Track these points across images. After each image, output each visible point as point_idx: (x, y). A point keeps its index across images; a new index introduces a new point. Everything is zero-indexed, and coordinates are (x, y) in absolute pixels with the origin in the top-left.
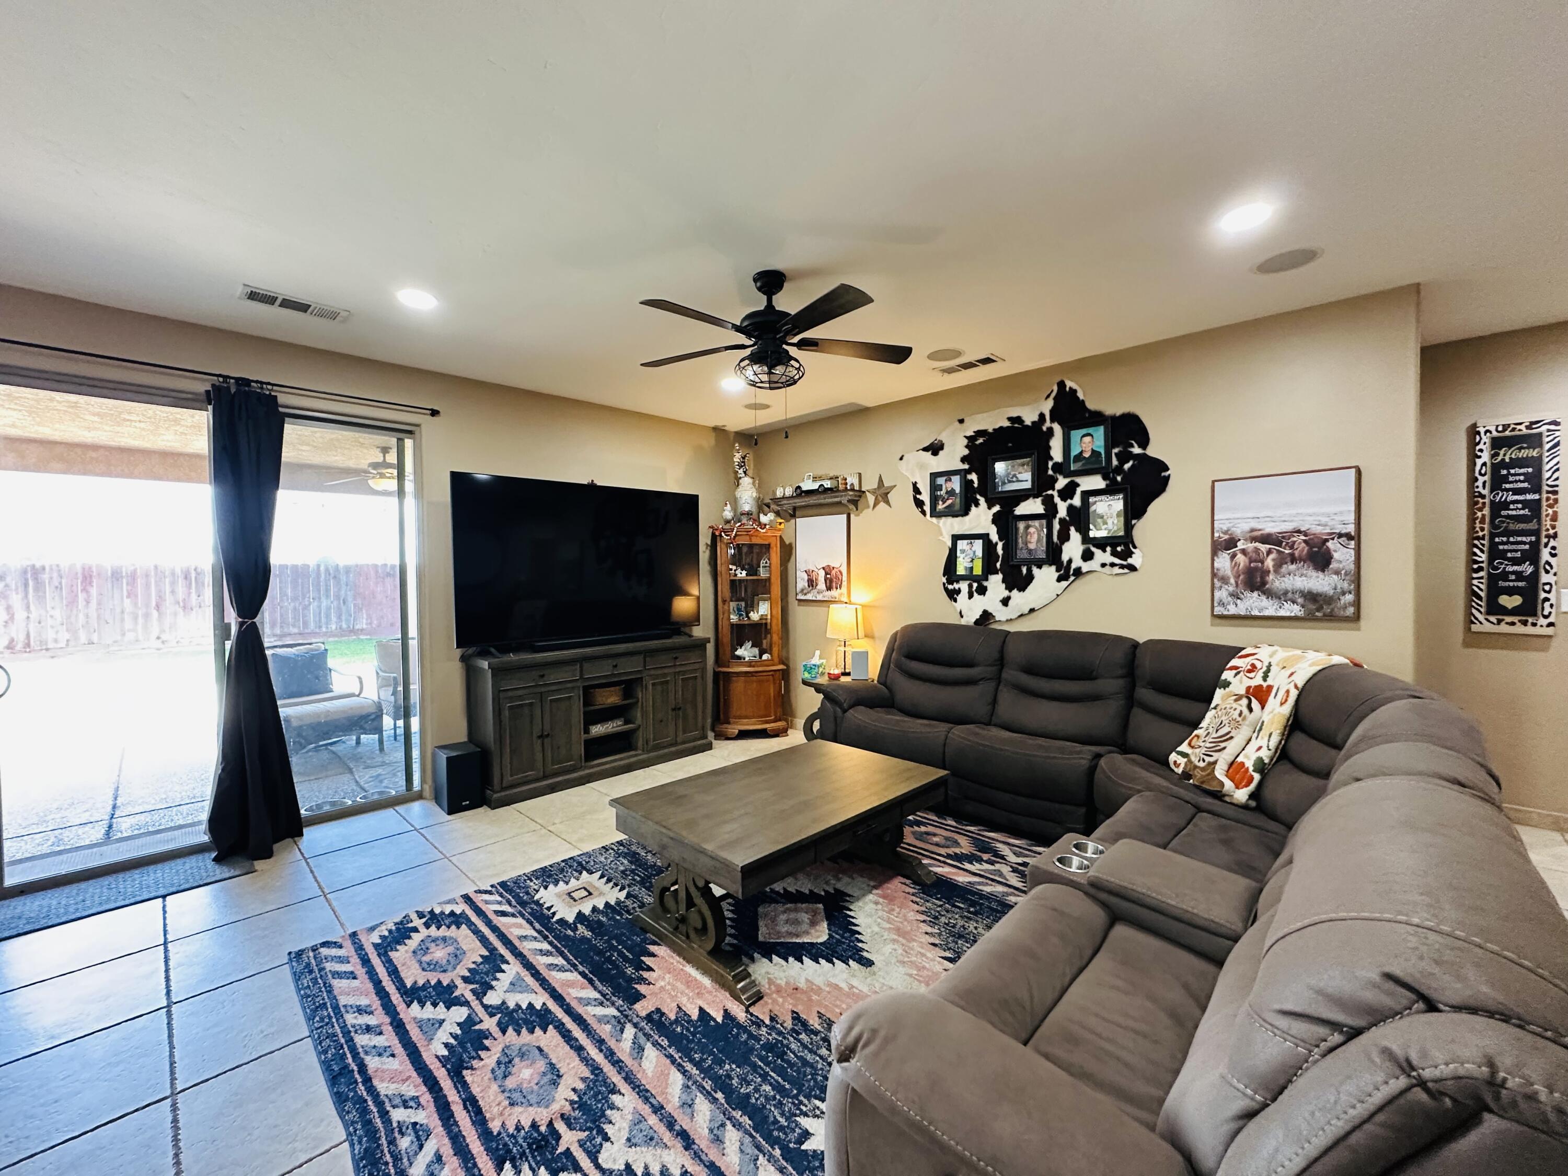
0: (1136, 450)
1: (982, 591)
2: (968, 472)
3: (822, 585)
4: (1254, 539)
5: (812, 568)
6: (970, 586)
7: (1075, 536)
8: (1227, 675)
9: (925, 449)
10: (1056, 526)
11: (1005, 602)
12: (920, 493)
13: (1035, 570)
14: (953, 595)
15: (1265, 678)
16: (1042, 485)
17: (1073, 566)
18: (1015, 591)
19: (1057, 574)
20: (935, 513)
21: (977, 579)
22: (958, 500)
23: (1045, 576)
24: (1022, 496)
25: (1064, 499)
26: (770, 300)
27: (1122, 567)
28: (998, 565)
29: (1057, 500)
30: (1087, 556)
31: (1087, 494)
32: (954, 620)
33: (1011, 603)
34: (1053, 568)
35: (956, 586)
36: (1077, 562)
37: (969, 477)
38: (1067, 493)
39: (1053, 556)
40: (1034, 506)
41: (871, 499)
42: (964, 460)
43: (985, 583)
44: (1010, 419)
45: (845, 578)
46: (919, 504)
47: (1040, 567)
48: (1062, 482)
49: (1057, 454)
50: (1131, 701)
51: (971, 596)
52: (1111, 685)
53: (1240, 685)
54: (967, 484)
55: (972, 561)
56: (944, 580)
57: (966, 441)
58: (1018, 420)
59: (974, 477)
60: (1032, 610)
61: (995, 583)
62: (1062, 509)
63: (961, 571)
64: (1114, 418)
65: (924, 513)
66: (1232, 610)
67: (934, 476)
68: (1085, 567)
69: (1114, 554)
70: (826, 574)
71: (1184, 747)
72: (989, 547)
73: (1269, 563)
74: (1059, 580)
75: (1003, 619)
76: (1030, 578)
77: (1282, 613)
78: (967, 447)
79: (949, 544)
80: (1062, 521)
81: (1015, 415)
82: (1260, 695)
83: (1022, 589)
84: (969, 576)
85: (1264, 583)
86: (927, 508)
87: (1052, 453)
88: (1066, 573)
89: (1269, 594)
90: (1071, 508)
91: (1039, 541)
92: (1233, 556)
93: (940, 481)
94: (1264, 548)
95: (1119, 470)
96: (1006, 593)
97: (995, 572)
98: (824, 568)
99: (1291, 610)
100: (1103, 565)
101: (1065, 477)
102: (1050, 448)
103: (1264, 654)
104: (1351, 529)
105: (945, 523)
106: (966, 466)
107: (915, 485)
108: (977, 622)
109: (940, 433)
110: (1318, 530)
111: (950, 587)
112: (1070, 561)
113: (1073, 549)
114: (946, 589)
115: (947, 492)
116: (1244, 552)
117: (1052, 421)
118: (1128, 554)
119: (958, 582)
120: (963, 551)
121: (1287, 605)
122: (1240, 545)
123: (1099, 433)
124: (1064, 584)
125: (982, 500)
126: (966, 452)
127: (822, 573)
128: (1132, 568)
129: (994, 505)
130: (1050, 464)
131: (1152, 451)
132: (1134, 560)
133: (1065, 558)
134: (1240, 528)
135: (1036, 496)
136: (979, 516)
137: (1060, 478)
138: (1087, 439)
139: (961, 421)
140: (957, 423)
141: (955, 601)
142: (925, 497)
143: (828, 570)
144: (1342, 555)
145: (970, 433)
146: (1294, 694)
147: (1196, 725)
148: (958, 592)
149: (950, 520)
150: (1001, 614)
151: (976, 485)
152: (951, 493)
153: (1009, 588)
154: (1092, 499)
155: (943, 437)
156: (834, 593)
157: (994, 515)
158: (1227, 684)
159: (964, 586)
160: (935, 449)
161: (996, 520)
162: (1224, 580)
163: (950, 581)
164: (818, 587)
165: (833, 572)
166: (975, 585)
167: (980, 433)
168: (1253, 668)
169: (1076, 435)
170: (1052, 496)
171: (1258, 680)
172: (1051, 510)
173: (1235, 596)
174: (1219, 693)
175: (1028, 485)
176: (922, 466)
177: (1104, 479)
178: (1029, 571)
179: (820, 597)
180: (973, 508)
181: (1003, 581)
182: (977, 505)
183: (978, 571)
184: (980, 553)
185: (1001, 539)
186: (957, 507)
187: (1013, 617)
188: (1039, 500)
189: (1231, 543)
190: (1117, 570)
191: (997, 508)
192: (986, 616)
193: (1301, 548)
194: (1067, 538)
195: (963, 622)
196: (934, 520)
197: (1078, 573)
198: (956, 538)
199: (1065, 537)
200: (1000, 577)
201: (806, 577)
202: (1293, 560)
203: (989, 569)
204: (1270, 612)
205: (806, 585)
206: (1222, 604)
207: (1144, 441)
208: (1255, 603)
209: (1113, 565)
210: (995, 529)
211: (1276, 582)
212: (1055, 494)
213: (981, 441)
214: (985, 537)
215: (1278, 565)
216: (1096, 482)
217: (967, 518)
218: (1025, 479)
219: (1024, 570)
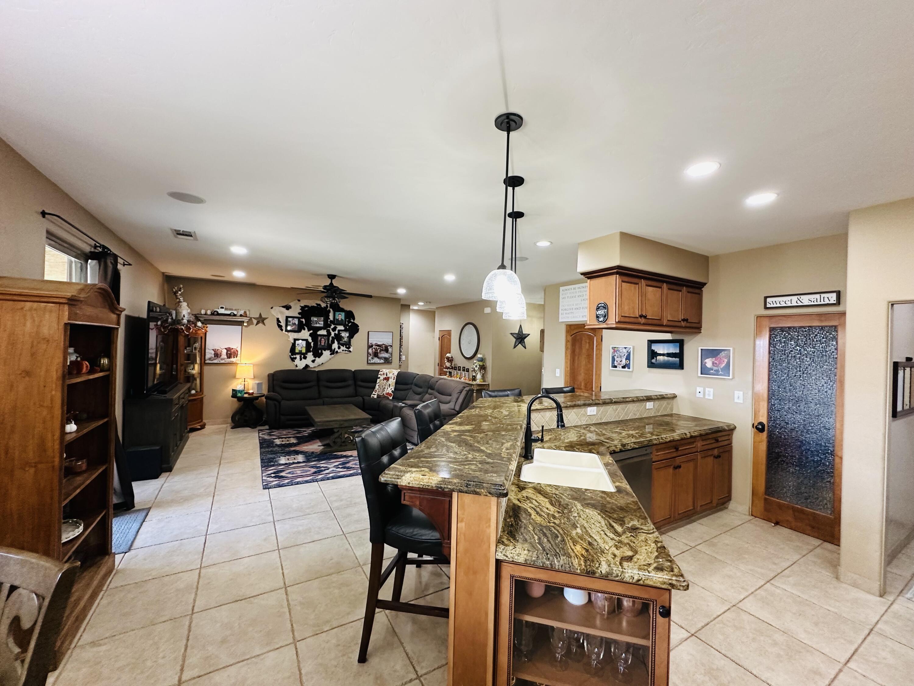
0: (352, 321)
1: (305, 358)
2: (302, 318)
3: (224, 355)
4: (376, 346)
5: (217, 348)
6: (301, 357)
7: (336, 342)
8: (379, 376)
9: (283, 307)
10: (331, 339)
11: (313, 361)
12: (280, 322)
13: (323, 352)
14: (293, 360)
15: (387, 375)
16: (326, 326)
17: (336, 350)
18: (317, 358)
19: (330, 353)
20: (286, 331)
21: (304, 354)
22: (297, 327)
23: (326, 354)
24: (320, 329)
25: (333, 331)
26: (331, 281)
27: (348, 351)
28: (311, 349)
29: (331, 331)
30: (339, 348)
31: (339, 331)
32: (294, 368)
33: (315, 361)
34: (329, 351)
35: (295, 356)
36: (337, 349)
37: (301, 320)
38: (334, 330)
39: (329, 347)
40: (323, 332)
41: (255, 322)
42: (299, 313)
43: (306, 355)
44: (316, 304)
45: (239, 353)
46: (280, 327)
47: (325, 351)
48: (333, 326)
49: (331, 317)
50: (356, 385)
51: (301, 360)
52: (351, 382)
53: (382, 378)
54: (300, 322)
55: (302, 348)
56: (290, 354)
57: (300, 308)
58: (319, 305)
59: (304, 320)
60: (322, 364)
61: (310, 356)
62: (333, 334)
63: (297, 351)
64: (346, 311)
65: (282, 330)
66: (372, 362)
67: (287, 317)
68: (339, 351)
69: (346, 347)
70: (227, 351)
71: (374, 393)
72: (308, 344)
73: (379, 351)
74: (331, 354)
75: (313, 367)
76: (322, 354)
77: (381, 362)
78: (301, 309)
79: (293, 341)
80: (332, 337)
81: (318, 303)
82: (387, 379)
83: (319, 357)
84: (300, 353)
85: (378, 355)
86: (284, 328)
87: (330, 317)
88: (333, 352)
89: (379, 358)
90: (335, 334)
91: (325, 343)
92: (372, 349)
93: (290, 319)
94: (378, 347)
95: (348, 325)
96: (314, 359)
97: (310, 352)
98: (226, 349)
99: (382, 361)
100: (343, 350)
101: (334, 325)
102: (329, 316)
103: (385, 371)
104: (391, 344)
105: (290, 334)
106: (300, 316)
107: (278, 319)
108: (304, 368)
109: (290, 302)
110: (387, 344)
111: (292, 357)
112: (335, 349)
113: (335, 346)
114: (291, 357)
115: (293, 324)
116: (374, 348)
117: (330, 308)
118: (349, 348)
119: (295, 355)
120: (298, 345)
121: (381, 360)
122: (374, 347)
123: (343, 314)
124: (333, 356)
125: (306, 328)
126: (300, 311)
127: (225, 351)
128: (350, 351)
129: (310, 330)
130: (329, 320)
131: (355, 322)
132: (351, 349)
133: (333, 348)
134: (374, 343)
135: (324, 329)
136: (304, 333)
137: (332, 325)
138: (340, 315)
139: (299, 301)
140: (297, 301)
141: (294, 361)
142: (283, 324)
143: (228, 350)
144: (390, 350)
145: (303, 305)
146: (396, 377)
147: (375, 388)
148: (296, 358)
149: (293, 334)
150: (312, 365)
151: (304, 323)
152: (295, 324)
153: (315, 357)
154: (341, 332)
155: (291, 304)
156: (232, 359)
157: (310, 333)
158: (379, 378)
159: (298, 357)
160: (288, 308)
161: (310, 335)
162: (370, 355)
163: (292, 355)
164: (222, 357)
165: (233, 351)
166: (302, 356)
167: (306, 306)
168: (384, 374)
169: (337, 313)
170: (329, 330)
171: (385, 376)
172: (329, 334)
173: (372, 358)
174: (378, 380)
175: (322, 326)
176: (282, 313)
177: (344, 327)
178: (322, 352)
179: (223, 362)
180: (303, 331)
181: (313, 355)
182: (304, 329)
183: (304, 351)
184: (305, 346)
185: (313, 341)
186: (296, 329)
187: (316, 366)
188: (325, 331)
189: (372, 346)
190: (347, 352)
191: (311, 332)
192: (307, 366)
193: (384, 348)
194: (334, 343)
195: (297, 368)
196: (286, 333)
197: (337, 352)
198: (295, 340)
199: (333, 342)
200: (312, 353)
201: (213, 352)
202: (383, 351)
203: (308, 350)
204: (378, 362)
205: (213, 356)
206: (370, 360)
207: (354, 319)
208: (376, 360)
209: (346, 350)
210: (311, 338)
211: (380, 355)
212: (331, 329)
213: (307, 309)
214: (306, 340)
215: (380, 351)
216: (341, 328)
217: (300, 333)
218: (321, 324)
219: (320, 351)
